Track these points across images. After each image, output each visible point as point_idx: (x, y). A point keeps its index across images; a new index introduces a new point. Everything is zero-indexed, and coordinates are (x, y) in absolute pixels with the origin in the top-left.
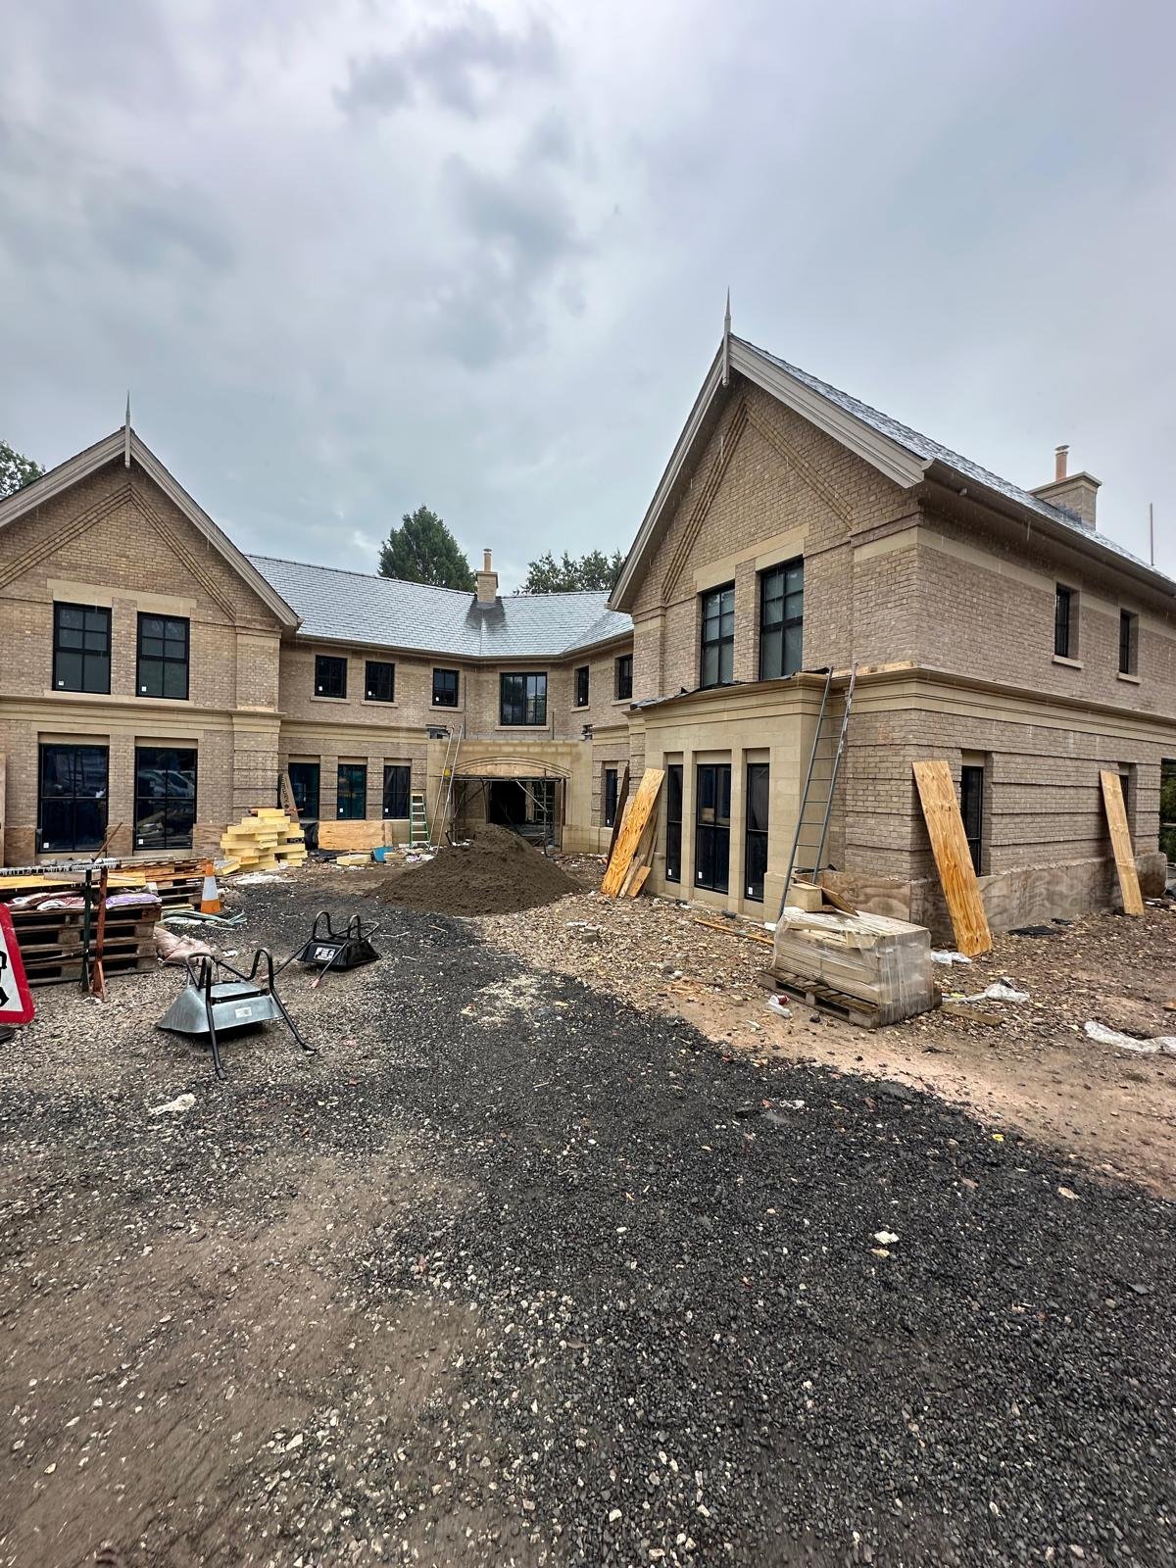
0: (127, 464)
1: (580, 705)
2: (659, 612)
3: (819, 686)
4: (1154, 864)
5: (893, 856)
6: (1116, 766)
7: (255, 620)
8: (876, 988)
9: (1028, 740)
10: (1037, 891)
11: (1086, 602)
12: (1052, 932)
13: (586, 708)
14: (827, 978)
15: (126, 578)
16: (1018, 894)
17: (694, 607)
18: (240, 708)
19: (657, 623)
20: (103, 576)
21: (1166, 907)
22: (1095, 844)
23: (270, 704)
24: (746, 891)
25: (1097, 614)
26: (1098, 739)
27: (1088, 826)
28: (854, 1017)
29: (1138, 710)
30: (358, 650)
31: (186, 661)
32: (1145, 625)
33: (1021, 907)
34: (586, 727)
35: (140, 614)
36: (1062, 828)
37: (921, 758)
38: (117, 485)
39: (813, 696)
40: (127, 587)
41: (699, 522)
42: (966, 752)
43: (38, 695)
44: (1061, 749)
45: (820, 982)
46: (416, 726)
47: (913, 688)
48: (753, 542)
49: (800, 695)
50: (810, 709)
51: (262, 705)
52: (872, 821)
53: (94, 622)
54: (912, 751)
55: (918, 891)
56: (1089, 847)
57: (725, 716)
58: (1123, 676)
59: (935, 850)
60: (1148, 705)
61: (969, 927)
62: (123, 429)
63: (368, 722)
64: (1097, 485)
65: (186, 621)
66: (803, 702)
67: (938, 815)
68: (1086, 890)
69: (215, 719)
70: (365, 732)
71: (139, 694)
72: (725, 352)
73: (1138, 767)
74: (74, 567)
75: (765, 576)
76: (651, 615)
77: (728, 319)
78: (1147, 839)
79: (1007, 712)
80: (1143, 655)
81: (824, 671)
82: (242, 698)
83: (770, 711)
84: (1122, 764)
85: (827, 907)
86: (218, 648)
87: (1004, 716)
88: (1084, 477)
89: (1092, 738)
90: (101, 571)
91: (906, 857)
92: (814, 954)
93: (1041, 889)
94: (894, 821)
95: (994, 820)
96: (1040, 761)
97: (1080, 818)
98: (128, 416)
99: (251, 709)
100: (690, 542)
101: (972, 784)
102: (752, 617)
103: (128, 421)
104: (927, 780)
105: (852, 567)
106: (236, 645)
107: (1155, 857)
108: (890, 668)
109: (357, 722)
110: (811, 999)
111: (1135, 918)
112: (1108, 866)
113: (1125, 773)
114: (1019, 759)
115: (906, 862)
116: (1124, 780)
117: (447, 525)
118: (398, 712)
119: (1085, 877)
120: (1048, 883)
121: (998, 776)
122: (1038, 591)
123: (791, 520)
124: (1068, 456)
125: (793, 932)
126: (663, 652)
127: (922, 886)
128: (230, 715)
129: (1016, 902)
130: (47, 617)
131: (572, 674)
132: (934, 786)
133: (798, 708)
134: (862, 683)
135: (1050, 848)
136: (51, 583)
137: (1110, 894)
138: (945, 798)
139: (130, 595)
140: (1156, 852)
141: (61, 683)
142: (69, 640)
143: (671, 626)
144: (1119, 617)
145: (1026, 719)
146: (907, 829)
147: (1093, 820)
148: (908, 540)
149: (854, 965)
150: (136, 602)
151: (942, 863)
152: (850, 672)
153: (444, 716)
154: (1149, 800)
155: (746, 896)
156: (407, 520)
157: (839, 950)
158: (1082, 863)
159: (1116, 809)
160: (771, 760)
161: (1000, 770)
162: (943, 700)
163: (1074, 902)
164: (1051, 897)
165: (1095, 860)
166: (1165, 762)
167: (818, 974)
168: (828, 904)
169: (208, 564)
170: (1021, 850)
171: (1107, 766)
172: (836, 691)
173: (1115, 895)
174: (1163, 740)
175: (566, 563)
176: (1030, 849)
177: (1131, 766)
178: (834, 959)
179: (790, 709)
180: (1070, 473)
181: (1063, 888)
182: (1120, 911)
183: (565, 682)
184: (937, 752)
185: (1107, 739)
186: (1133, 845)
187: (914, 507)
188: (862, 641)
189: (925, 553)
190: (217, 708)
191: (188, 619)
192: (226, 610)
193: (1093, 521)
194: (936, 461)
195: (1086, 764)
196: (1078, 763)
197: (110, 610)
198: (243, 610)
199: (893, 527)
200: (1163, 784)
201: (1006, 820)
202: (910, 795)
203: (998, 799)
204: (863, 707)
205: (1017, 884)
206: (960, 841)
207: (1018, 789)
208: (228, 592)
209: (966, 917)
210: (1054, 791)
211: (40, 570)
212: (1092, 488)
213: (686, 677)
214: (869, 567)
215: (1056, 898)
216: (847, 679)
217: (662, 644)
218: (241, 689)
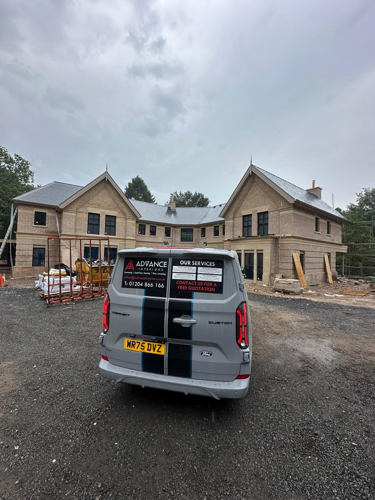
0: (107, 180)
1: (202, 237)
2: (232, 219)
3: (274, 238)
4: (335, 274)
5: (289, 271)
6: (327, 253)
7: (131, 217)
8: (294, 289)
9: (311, 248)
10: (313, 278)
11: (321, 220)
12: (316, 286)
13: (205, 238)
14: (285, 289)
15: (103, 207)
16: (310, 279)
17: (241, 218)
18: (127, 238)
19: (232, 221)
20: (99, 206)
21: (337, 282)
22: (323, 269)
23: (134, 237)
24: (257, 279)
25: (323, 222)
26: (323, 248)
27: (322, 265)
28: (290, 294)
29: (331, 242)
30: (148, 222)
31: (115, 226)
32: (332, 224)
33: (310, 281)
34: (204, 242)
35: (106, 215)
36: (317, 266)
37: (294, 252)
38: (103, 185)
39: (272, 240)
40: (104, 209)
41: (243, 200)
42: (301, 251)
43: (85, 235)
44: (317, 250)
45: (283, 290)
46: (161, 242)
47: (292, 239)
48: (257, 207)
49: (270, 239)
50: (272, 242)
51: (132, 237)
52: (284, 264)
53: (96, 217)
54: (292, 251)
55: (294, 277)
56: (322, 270)
57: (252, 243)
58: (328, 235)
59: (297, 269)
60: (333, 240)
61: (303, 283)
62: (106, 172)
63: (150, 241)
64: (321, 189)
65: (115, 217)
66: (271, 241)
67: (297, 263)
68: (322, 279)
69: (120, 240)
70: (150, 243)
71: (105, 235)
72: (251, 168)
73: (331, 254)
74: (93, 204)
75: (259, 214)
76: (230, 219)
77: (251, 161)
78: (333, 269)
79: (307, 243)
80: (331, 230)
81: (274, 235)
82: (127, 235)
83: (263, 242)
84: (328, 253)
85: (283, 278)
86: (122, 223)
87: (307, 244)
88: (318, 188)
89: (322, 247)
90: (98, 205)
91: (291, 270)
92: (282, 285)
93: (314, 278)
94: (289, 264)
95: (306, 264)
96: (313, 252)
97: (321, 264)
98: (107, 169)
99: (129, 238)
100: (241, 204)
101: (302, 257)
102: (256, 222)
103: (107, 170)
104: (295, 256)
105: (279, 215)
106: (126, 223)
107: (335, 272)
108: (287, 235)
109: (148, 241)
110: (282, 292)
111: (331, 284)
112: (326, 273)
113: (329, 255)
114: (309, 252)
115: (291, 272)
116: (328, 256)
117: (145, 182)
118: (157, 238)
119: (322, 276)
120: (315, 277)
121: (306, 256)
122: (312, 219)
123: (265, 204)
124: (315, 182)
125: (278, 282)
126: (233, 227)
127: (294, 276)
128: (125, 239)
129: (309, 280)
130: (86, 216)
131: (200, 229)
132: (296, 257)
133: (270, 242)
134: (282, 238)
135: (315, 270)
136: (88, 208)
137: (326, 279)
138: (298, 259)
139: (104, 211)
140: (335, 271)
141: (89, 232)
142: (91, 222)
143: (235, 222)
144: (327, 223)
145: (310, 244)
146: (292, 265)
147: (323, 264)
148: (291, 212)
149: (290, 286)
150: (105, 212)
151: (298, 272)
152: (280, 235)
153: (167, 239)
154: (334, 260)
155: (258, 280)
156: (133, 180)
157: (287, 284)
158: (321, 273)
159: (327, 262)
160: (264, 252)
161: (306, 254)
162: (297, 241)
163: (320, 281)
164: (316, 279)
165: (324, 272)
166: (336, 252)
167: (283, 288)
168: (283, 277)
169: (121, 203)
170: (310, 270)
171: (325, 253)
172: (277, 238)
173: (327, 280)
174: (335, 247)
175: (181, 194)
176: (312, 270)
177: (330, 253)
178: (286, 285)
179: (268, 242)
180: (316, 187)
181: (318, 278)
182: (329, 283)
183: (198, 231)
184: (296, 251)
185: (325, 248)
186: (331, 269)
187: (292, 206)
188: (282, 229)
189: (294, 214)
190: (122, 238)
191: (116, 216)
192: (124, 214)
193: (321, 197)
194: (297, 199)
195: (321, 253)
196: (320, 253)
197: (100, 214)
198: (128, 214)
199: (287, 209)
200: (336, 257)
201: (307, 264)
202: (292, 259)
203: (306, 260)
204: (282, 242)
205: (310, 277)
206: (301, 267)
207: (309, 258)
208: (125, 210)
209: (302, 281)
210: (316, 258)
211: (86, 205)
212: (320, 190)
213: (239, 233)
214: (283, 216)
215: (317, 280)
216: (279, 237)
217: (233, 226)
218: (127, 233)
